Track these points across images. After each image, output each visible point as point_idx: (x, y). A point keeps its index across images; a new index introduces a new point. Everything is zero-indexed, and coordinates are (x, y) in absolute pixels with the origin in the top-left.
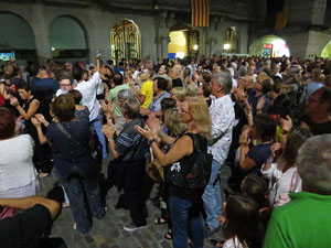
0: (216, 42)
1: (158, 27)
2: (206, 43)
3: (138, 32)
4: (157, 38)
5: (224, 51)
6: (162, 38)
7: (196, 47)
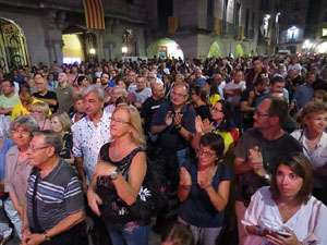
0: (115, 46)
1: (47, 29)
2: (104, 47)
3: (21, 34)
4: (47, 41)
5: (123, 54)
6: (54, 42)
7: (92, 51)
